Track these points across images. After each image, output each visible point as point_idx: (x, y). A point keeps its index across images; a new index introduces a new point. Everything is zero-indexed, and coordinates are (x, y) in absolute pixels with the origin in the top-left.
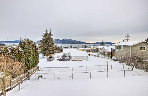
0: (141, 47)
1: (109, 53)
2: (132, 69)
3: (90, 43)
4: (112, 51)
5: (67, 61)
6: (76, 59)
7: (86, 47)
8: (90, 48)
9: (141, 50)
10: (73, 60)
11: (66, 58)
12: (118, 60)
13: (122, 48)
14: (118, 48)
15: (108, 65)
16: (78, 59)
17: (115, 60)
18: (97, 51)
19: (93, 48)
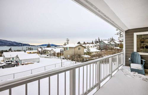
0: (79, 48)
1: (58, 54)
2: (76, 63)
3: (34, 45)
4: (61, 52)
5: (15, 66)
6: (26, 63)
7: (31, 49)
8: (38, 50)
9: (79, 50)
10: (23, 65)
11: (13, 63)
12: (65, 58)
13: (68, 49)
14: (66, 49)
15: (62, 63)
16: (29, 62)
17: (63, 59)
18: (45, 53)
19: (41, 50)
